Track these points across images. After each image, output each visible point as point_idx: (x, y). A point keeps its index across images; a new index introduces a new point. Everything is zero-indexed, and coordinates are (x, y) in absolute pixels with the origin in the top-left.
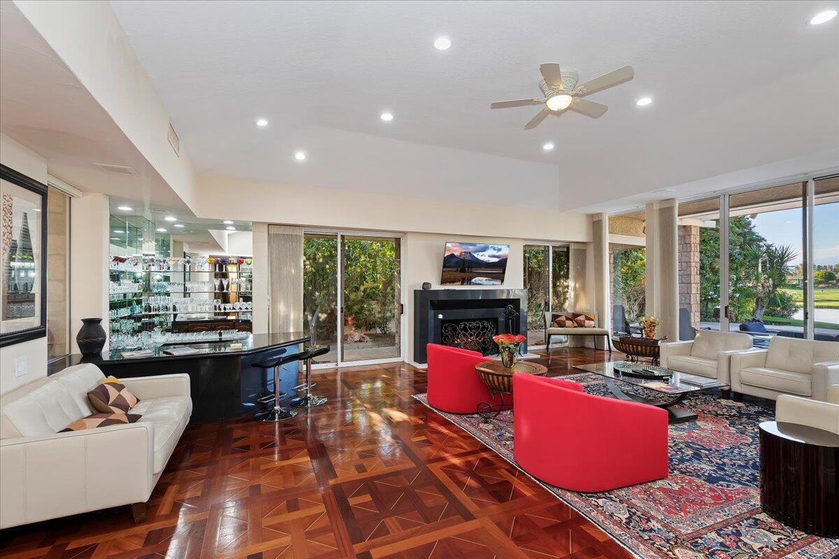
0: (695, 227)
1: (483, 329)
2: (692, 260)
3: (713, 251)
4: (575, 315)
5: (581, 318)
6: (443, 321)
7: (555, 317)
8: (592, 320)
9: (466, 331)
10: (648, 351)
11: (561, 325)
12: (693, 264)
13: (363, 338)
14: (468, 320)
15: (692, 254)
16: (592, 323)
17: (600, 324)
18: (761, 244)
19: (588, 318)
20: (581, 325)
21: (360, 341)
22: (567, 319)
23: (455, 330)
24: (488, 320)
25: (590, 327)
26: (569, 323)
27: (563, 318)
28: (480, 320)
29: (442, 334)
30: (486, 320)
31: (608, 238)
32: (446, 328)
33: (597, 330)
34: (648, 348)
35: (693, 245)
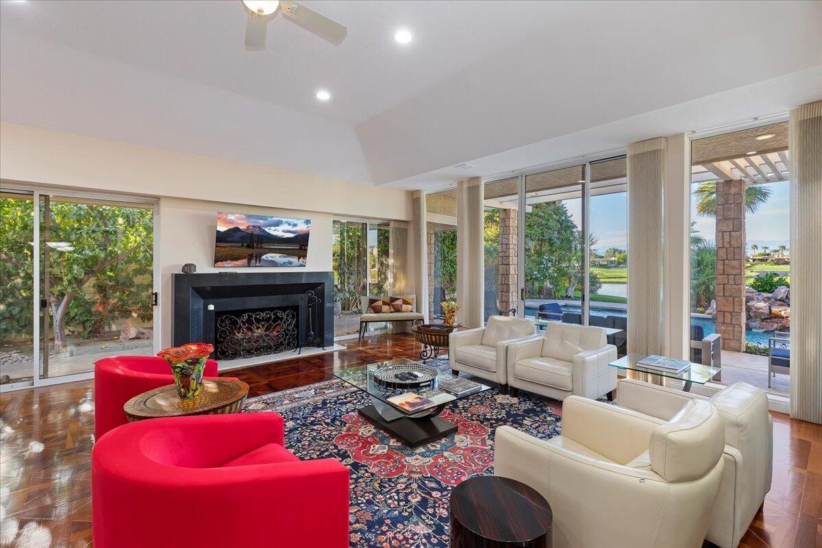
0: (513, 210)
1: (275, 320)
2: (511, 243)
3: (536, 235)
4: (393, 300)
5: (398, 302)
6: (217, 313)
7: (372, 301)
8: (410, 304)
9: (252, 323)
10: (442, 341)
11: (377, 310)
12: (511, 246)
13: (143, 334)
14: (254, 311)
15: (511, 236)
16: (410, 307)
17: (418, 310)
18: (574, 230)
19: (406, 302)
20: (398, 310)
21: (137, 338)
22: (384, 303)
23: (235, 323)
24: (284, 309)
25: (408, 312)
26: (385, 308)
27: (380, 303)
28: (271, 309)
29: (217, 329)
30: (280, 308)
31: (426, 217)
32: (222, 321)
33: (415, 314)
34: (442, 337)
35: (511, 228)
